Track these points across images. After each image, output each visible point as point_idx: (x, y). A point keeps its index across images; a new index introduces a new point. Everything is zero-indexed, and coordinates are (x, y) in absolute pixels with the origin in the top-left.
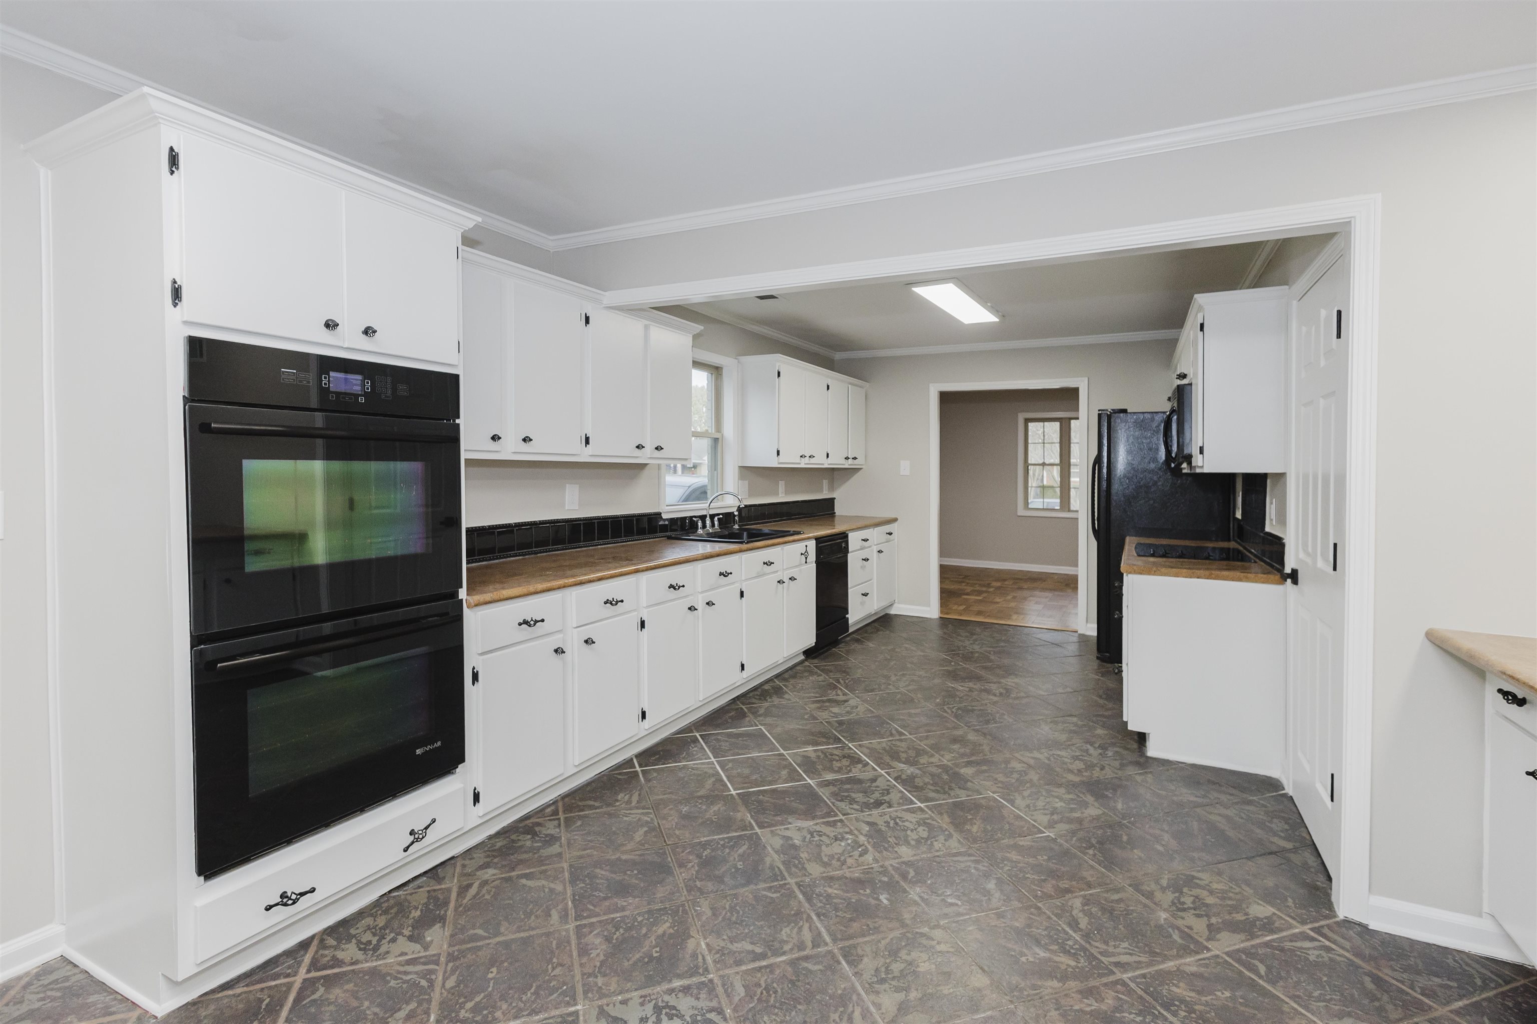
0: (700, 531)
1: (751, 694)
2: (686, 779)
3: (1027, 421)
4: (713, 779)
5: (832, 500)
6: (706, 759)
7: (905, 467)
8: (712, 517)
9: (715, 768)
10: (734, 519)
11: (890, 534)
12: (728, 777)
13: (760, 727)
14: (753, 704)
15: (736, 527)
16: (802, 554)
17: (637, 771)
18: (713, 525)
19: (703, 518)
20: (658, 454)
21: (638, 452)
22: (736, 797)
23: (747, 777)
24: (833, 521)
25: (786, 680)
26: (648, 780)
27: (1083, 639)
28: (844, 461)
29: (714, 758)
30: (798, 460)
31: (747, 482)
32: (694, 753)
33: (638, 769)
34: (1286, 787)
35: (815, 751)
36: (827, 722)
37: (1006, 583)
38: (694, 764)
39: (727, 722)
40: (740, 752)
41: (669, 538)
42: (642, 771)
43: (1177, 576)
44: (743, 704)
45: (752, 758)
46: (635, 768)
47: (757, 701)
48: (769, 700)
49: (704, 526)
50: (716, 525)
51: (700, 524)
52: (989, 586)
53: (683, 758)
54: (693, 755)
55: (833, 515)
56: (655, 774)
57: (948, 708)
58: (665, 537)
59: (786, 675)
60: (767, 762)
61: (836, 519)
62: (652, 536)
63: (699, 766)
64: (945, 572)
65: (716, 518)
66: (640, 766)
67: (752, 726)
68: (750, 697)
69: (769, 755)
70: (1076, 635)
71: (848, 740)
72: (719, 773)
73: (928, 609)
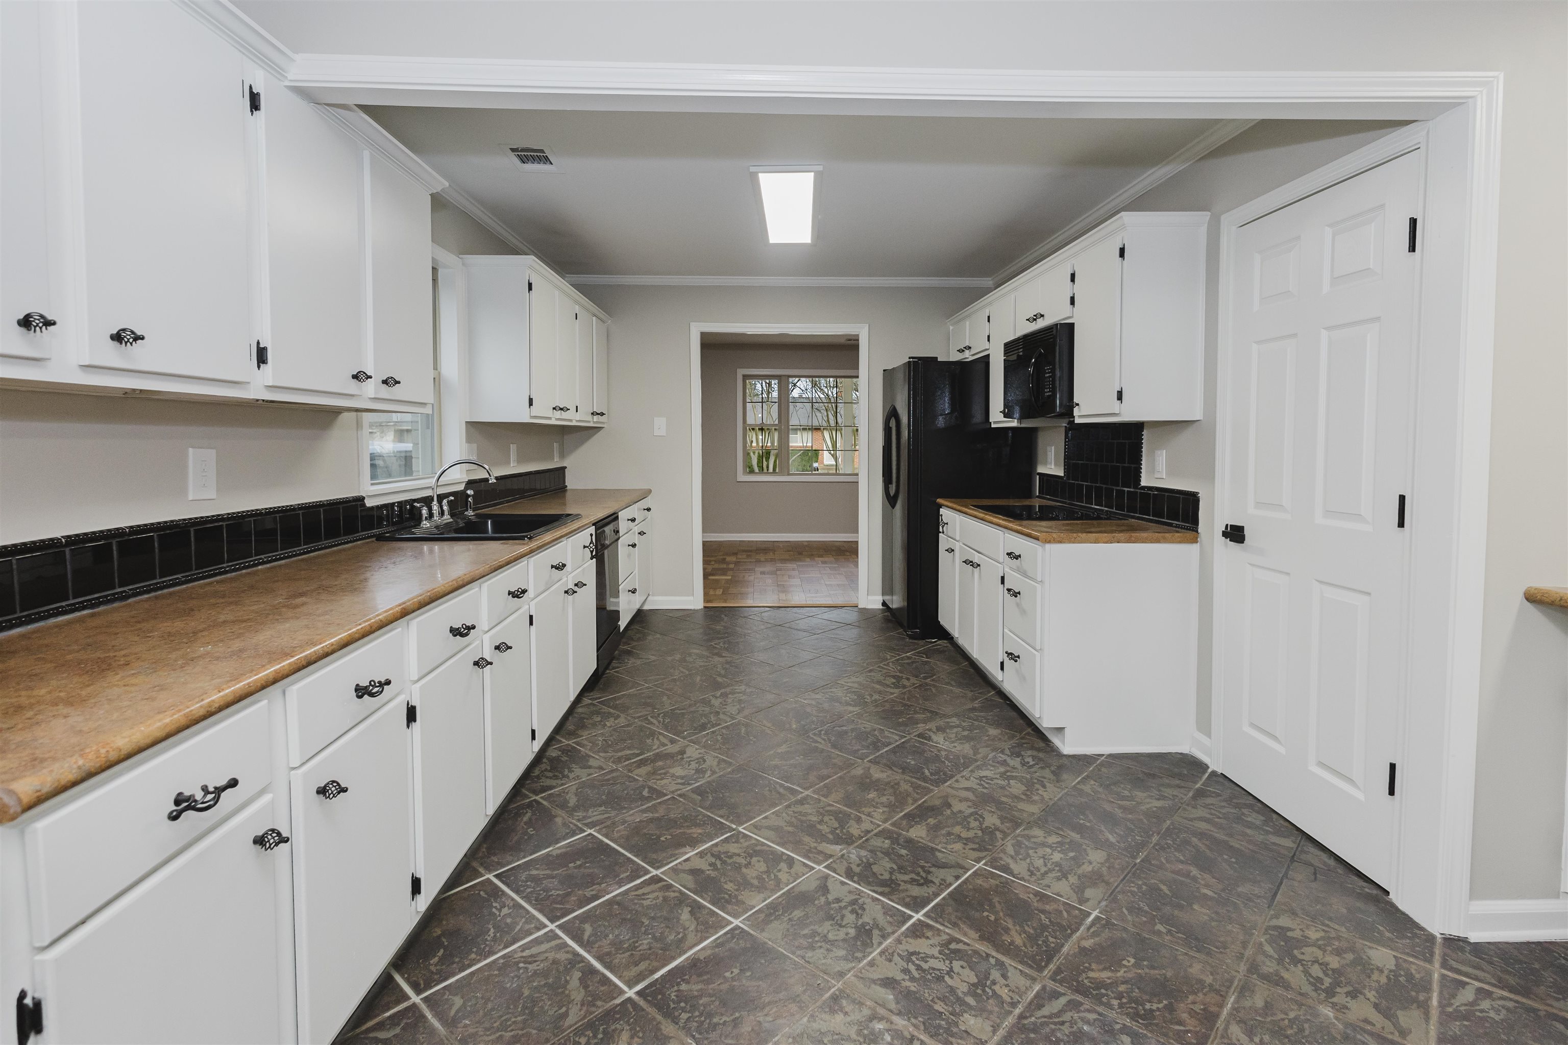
0: (425, 524)
1: (537, 772)
2: (526, 992)
3: (745, 377)
4: (577, 975)
5: (563, 469)
6: (539, 929)
7: (660, 426)
8: (441, 498)
9: (566, 945)
10: (467, 501)
11: (649, 510)
12: (599, 958)
13: (589, 831)
14: (551, 788)
15: (470, 513)
16: (585, 547)
17: (414, 1005)
18: (442, 513)
19: (427, 501)
20: (385, 392)
21: (353, 387)
22: (642, 1003)
23: (633, 948)
24: (564, 497)
25: (572, 734)
26: (451, 1023)
27: (865, 613)
28: (589, 418)
29: (552, 921)
30: (550, 413)
31: (475, 446)
32: (509, 920)
33: (415, 999)
34: (1209, 765)
35: (701, 855)
36: (680, 795)
37: (739, 556)
38: (523, 948)
39: (530, 837)
40: (589, 893)
41: (380, 538)
42: (425, 1000)
43: (1096, 541)
44: (536, 793)
45: (610, 902)
46: (409, 998)
47: (553, 782)
48: (571, 775)
49: (431, 515)
50: (446, 513)
51: (425, 512)
52: (723, 561)
53: (494, 939)
54: (510, 927)
55: (563, 489)
56: (458, 1002)
57: (815, 734)
58: (371, 537)
59: (570, 726)
60: (646, 903)
61: (568, 494)
62: (350, 537)
63: (534, 950)
64: (709, 550)
65: (445, 501)
66: (418, 990)
67: (574, 834)
68: (538, 777)
69: (637, 888)
70: (856, 609)
71: (732, 822)
72: (578, 955)
73: (691, 598)
